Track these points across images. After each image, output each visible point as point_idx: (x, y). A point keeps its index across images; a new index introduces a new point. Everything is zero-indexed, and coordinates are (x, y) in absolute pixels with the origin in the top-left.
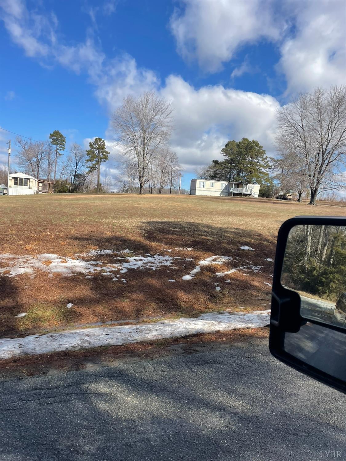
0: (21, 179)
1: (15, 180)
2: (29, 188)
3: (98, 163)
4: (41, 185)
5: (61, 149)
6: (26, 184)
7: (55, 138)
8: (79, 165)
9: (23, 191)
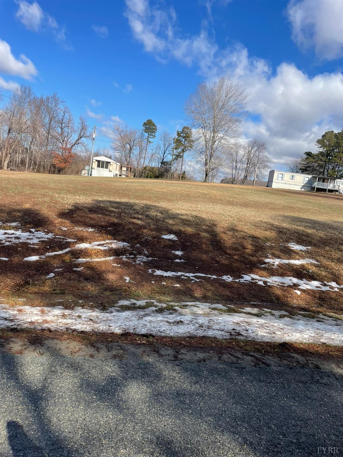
0: (103, 162)
1: (98, 163)
2: (109, 171)
3: (183, 151)
4: (124, 169)
5: (152, 137)
6: (107, 167)
7: (148, 126)
8: (167, 152)
9: (104, 173)
